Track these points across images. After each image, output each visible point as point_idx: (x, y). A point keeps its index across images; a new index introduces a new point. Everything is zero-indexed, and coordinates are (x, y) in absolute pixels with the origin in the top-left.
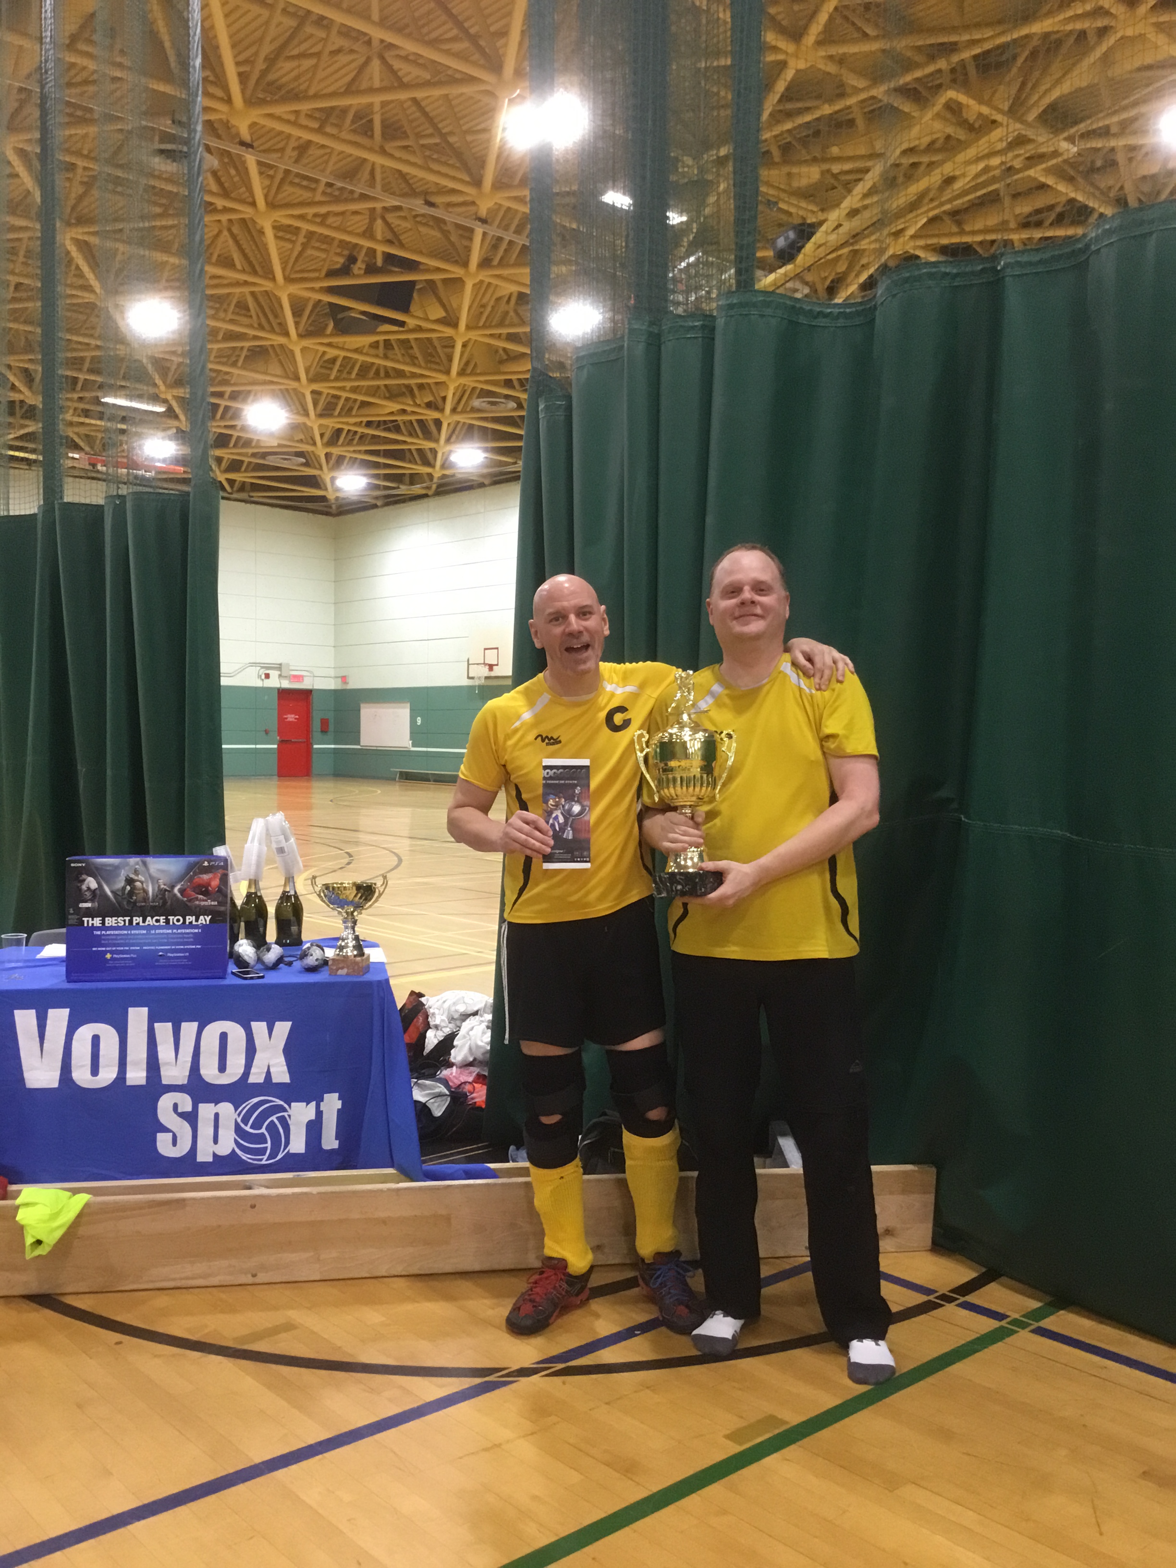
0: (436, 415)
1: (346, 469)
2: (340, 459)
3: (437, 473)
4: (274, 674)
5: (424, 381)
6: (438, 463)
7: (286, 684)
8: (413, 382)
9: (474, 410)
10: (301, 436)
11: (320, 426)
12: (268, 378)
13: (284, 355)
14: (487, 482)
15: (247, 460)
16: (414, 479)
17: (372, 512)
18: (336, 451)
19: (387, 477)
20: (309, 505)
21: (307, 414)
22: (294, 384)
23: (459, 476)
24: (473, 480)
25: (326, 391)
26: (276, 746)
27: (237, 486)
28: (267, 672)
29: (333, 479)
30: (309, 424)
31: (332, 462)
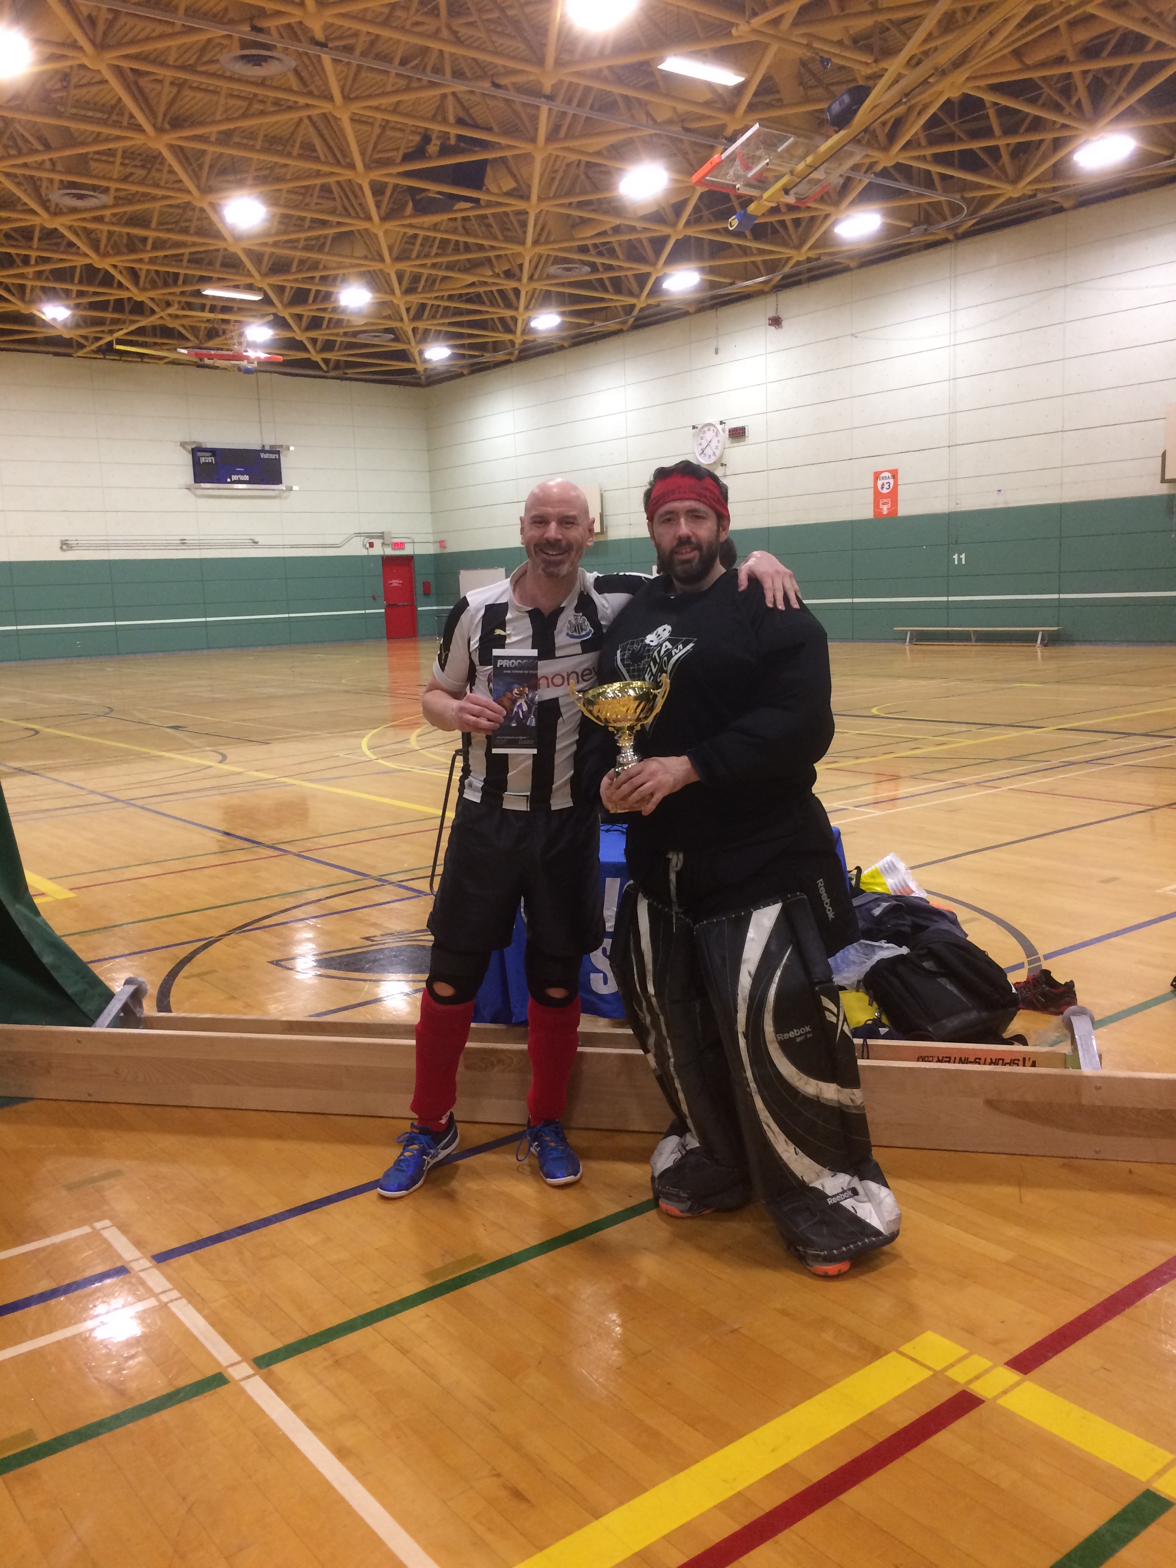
0: (514, 284)
1: (432, 341)
2: (426, 332)
3: (518, 339)
4: (377, 543)
5: (502, 253)
6: (519, 331)
7: (389, 552)
8: (492, 254)
9: (549, 277)
10: (390, 312)
11: (405, 303)
12: (354, 261)
13: (368, 237)
14: (566, 344)
15: (339, 339)
16: (496, 346)
17: (458, 381)
18: (421, 325)
19: (471, 346)
20: (400, 378)
21: (392, 292)
22: (378, 266)
23: (540, 341)
24: (552, 344)
25: (409, 270)
26: (383, 611)
27: (331, 365)
28: (371, 541)
29: (421, 353)
30: (395, 301)
31: (418, 337)
